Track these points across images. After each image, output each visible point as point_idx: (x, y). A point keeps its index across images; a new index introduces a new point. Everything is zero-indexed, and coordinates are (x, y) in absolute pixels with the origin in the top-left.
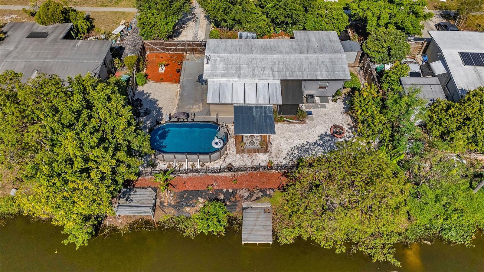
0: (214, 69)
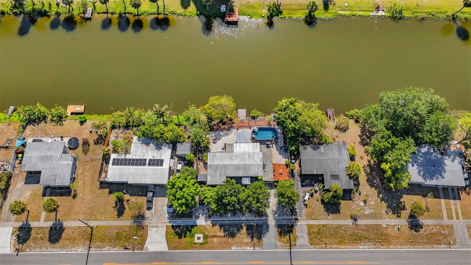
0: (258, 156)
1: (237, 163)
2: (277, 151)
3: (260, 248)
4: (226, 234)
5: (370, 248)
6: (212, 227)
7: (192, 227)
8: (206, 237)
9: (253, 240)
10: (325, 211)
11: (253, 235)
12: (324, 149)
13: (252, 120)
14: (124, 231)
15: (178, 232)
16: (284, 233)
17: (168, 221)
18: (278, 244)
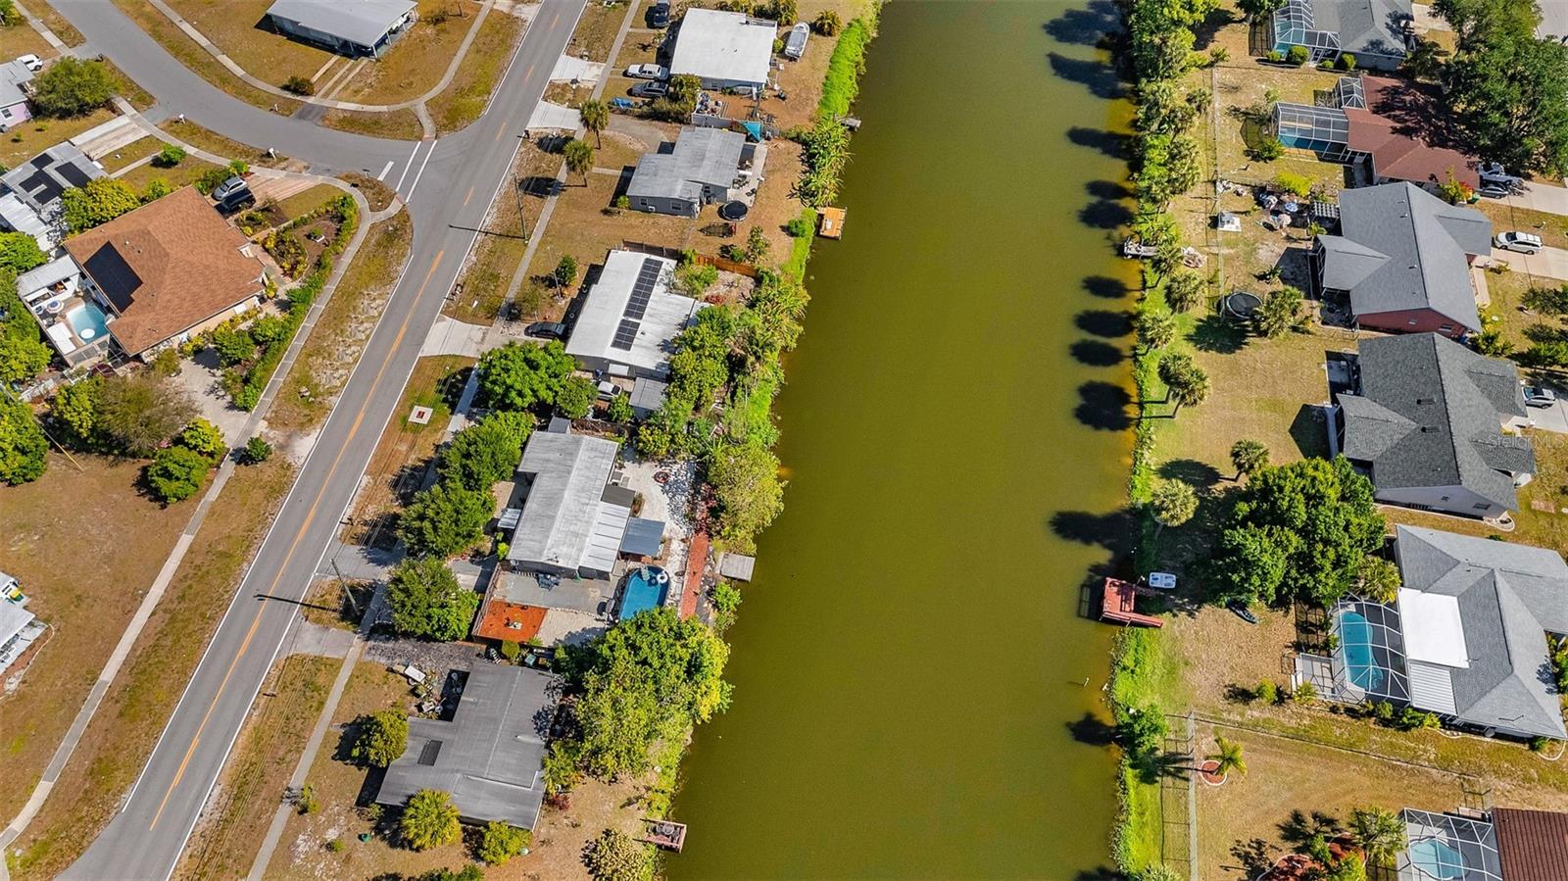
0: (568, 555)
1: (564, 501)
2: (583, 629)
3: (338, 536)
4: (406, 470)
6: (434, 444)
7: (452, 405)
8: (417, 428)
9: (365, 524)
10: (359, 717)
11: (377, 526)
12: (529, 744)
13: (707, 587)
14: (496, 286)
15: (454, 378)
18: (329, 578)
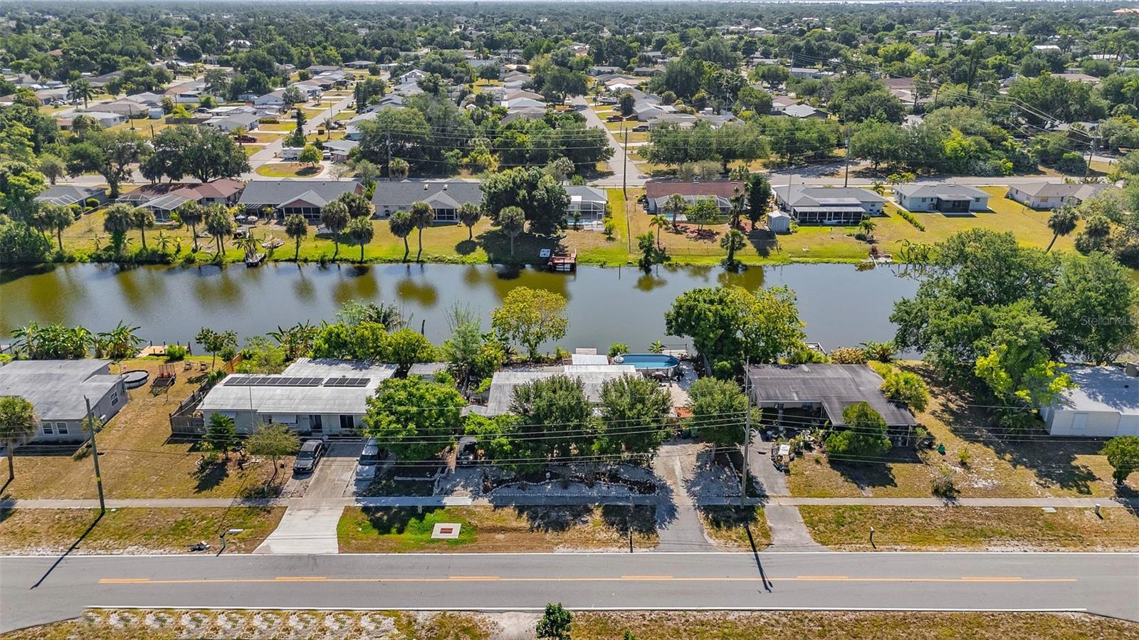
2: (683, 391)
3: (652, 549)
4: (537, 524)
5: (1025, 551)
6: (494, 511)
7: (430, 509)
8: (468, 529)
9: (626, 535)
10: (846, 481)
11: (626, 524)
12: (810, 368)
14: (203, 519)
15: (380, 518)
16: (726, 521)
17: (355, 498)
18: (711, 541)
